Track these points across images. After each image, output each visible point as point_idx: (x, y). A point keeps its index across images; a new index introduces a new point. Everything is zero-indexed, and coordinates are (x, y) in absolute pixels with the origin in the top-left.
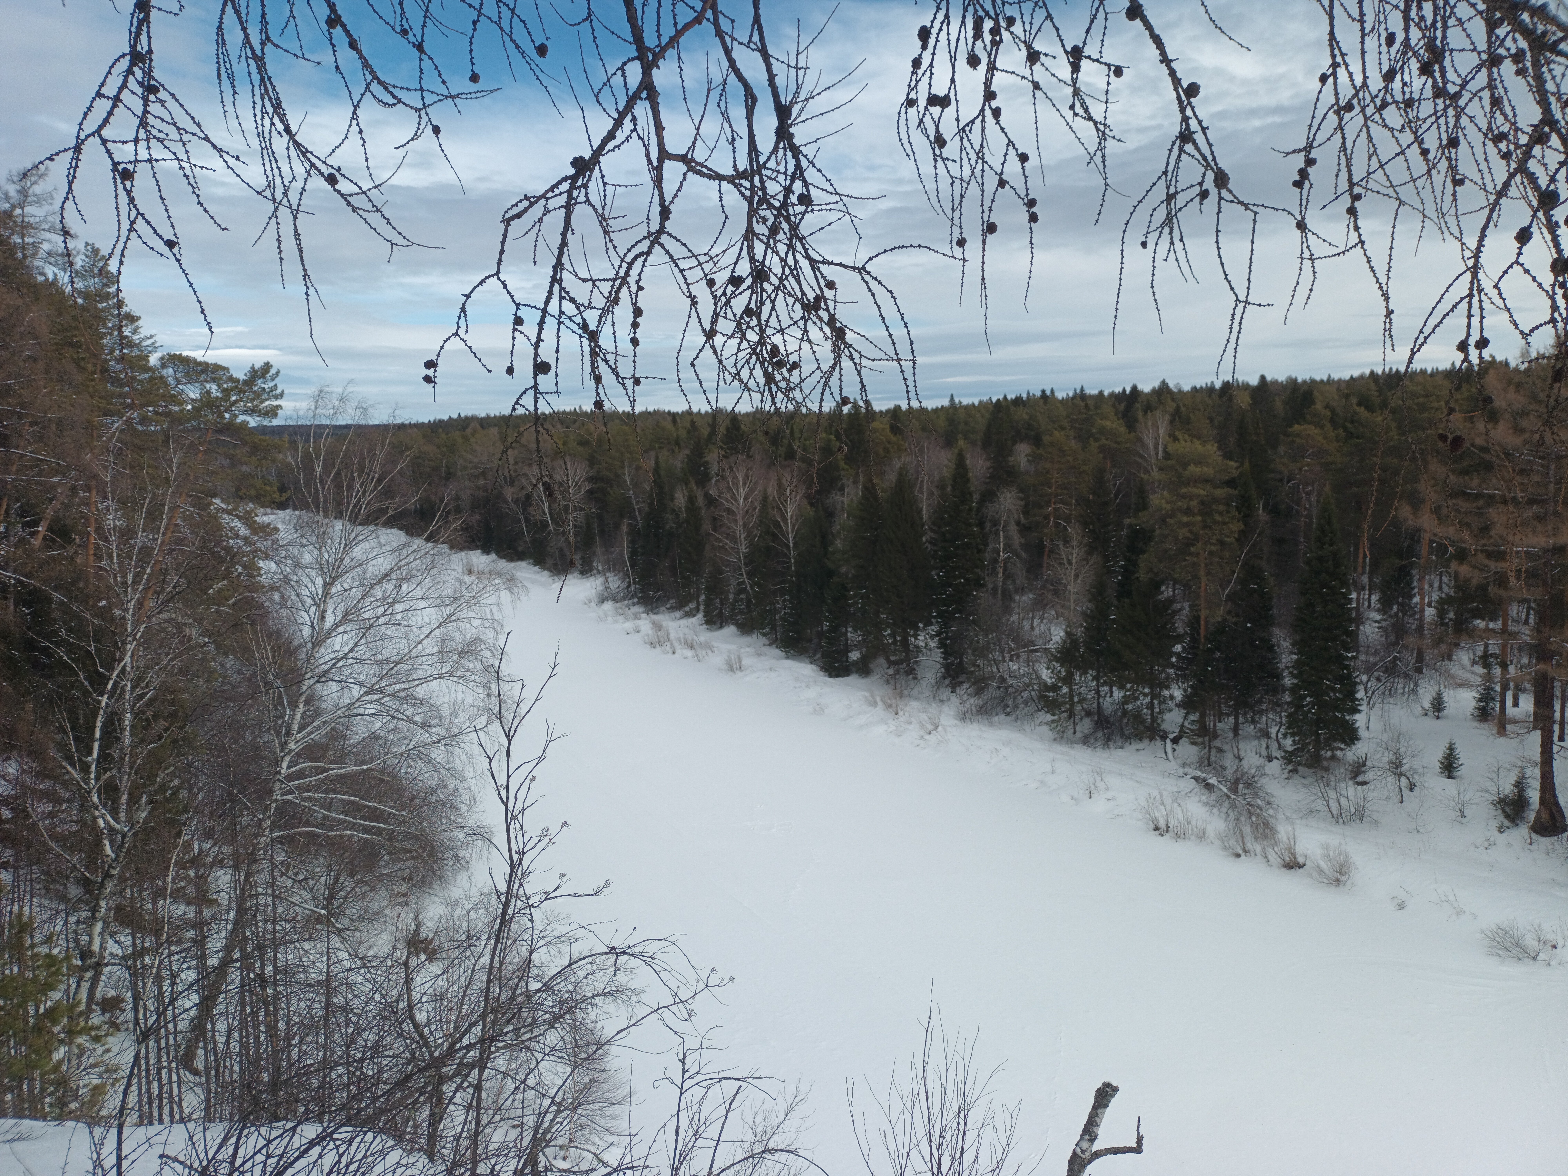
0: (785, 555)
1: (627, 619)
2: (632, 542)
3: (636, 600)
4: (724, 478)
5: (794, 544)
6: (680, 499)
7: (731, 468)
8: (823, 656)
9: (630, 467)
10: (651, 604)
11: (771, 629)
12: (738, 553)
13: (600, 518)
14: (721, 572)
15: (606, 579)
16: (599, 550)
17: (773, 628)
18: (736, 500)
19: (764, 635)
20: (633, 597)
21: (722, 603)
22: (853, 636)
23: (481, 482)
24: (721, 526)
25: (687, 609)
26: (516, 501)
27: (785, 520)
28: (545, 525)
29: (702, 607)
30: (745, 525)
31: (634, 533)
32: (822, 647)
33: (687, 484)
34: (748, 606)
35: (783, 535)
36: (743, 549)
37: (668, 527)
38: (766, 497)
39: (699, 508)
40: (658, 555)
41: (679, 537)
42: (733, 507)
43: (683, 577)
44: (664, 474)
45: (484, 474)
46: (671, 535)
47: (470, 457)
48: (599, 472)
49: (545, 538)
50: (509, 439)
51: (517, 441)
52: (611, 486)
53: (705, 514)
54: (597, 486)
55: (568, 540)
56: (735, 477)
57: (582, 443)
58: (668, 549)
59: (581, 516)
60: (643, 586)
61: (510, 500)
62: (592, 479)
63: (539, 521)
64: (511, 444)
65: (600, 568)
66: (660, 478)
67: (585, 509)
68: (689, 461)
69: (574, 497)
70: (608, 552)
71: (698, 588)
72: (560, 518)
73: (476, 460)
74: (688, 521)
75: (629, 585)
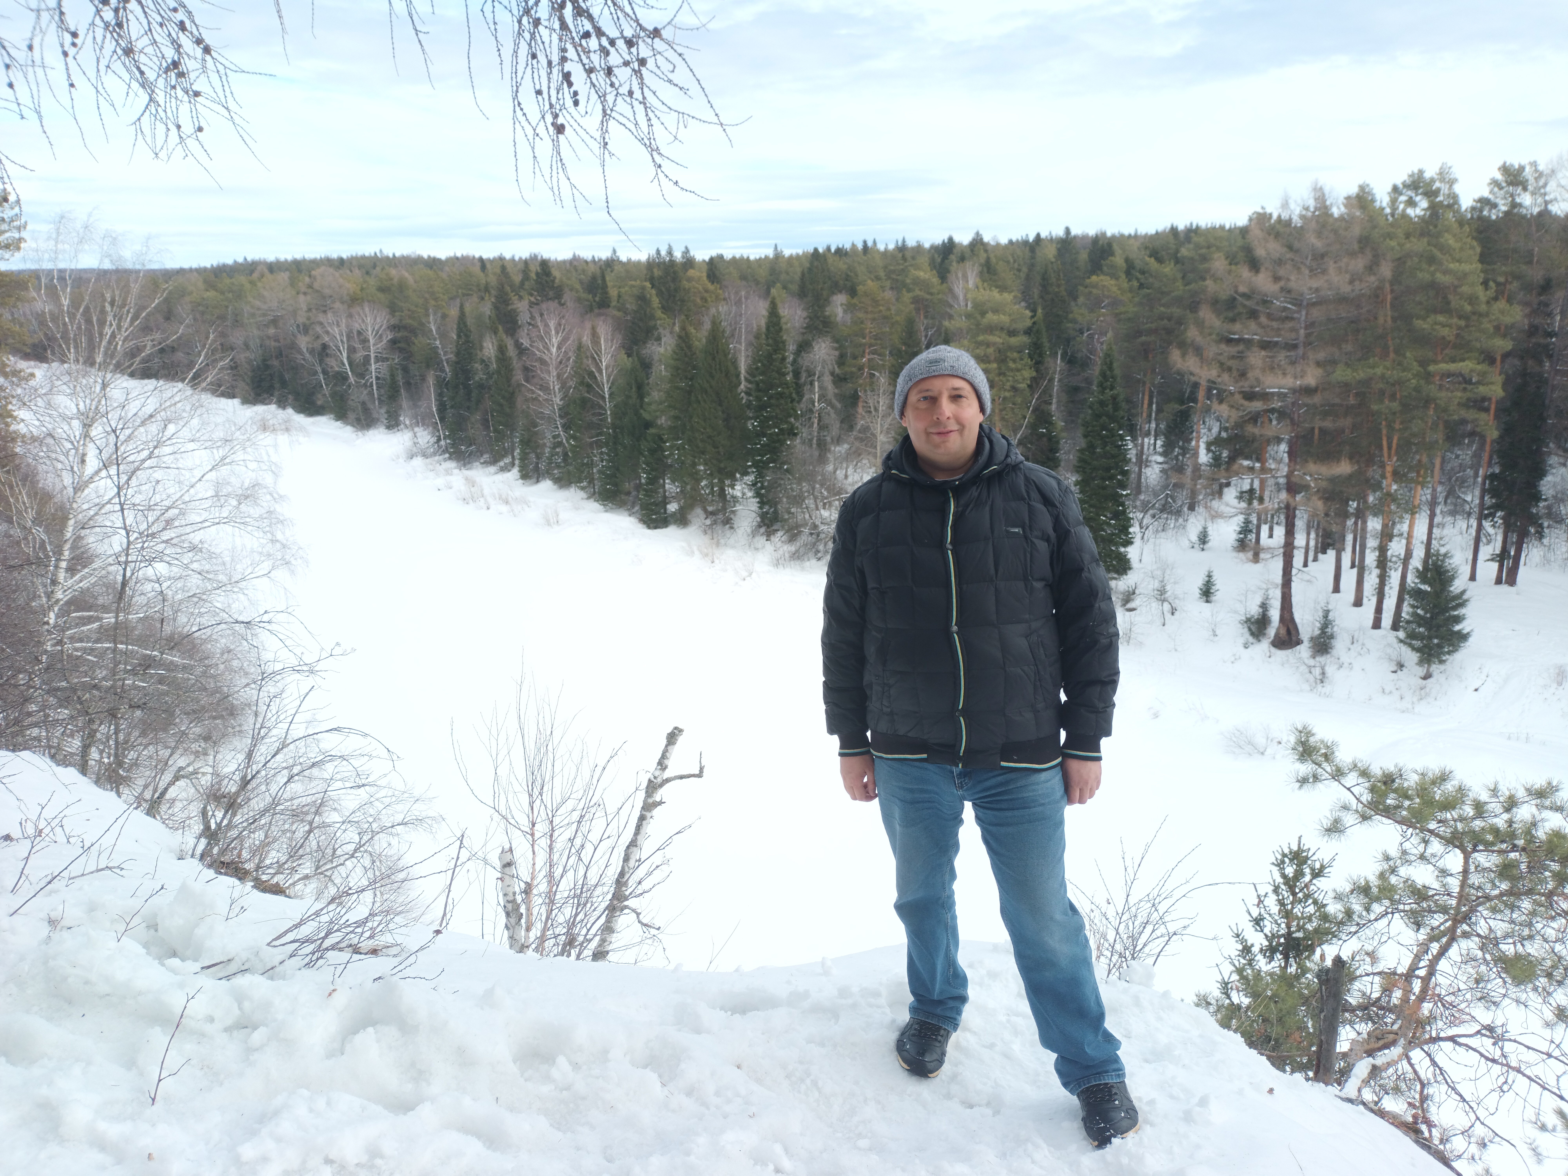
0: (601, 407)
2: (440, 395)
3: (447, 455)
4: (535, 326)
5: (610, 395)
6: (489, 348)
7: (542, 315)
8: (642, 509)
9: (435, 315)
10: (464, 459)
11: (589, 483)
12: (553, 405)
13: (405, 370)
14: (535, 425)
15: (415, 434)
16: (405, 403)
17: (591, 481)
18: (548, 350)
19: (582, 488)
20: (444, 452)
21: (538, 458)
22: (671, 487)
23: (272, 331)
24: (533, 377)
25: (502, 464)
26: (312, 351)
27: (600, 371)
28: (345, 378)
29: (517, 462)
30: (559, 376)
31: (441, 384)
32: (640, 499)
33: (496, 333)
34: (565, 460)
35: (598, 386)
36: (557, 400)
37: (477, 378)
38: (580, 347)
39: (510, 358)
40: (468, 408)
41: (490, 389)
42: (545, 357)
43: (496, 431)
44: (470, 321)
45: (274, 322)
46: (481, 386)
47: (257, 303)
48: (401, 320)
49: (346, 391)
50: (300, 284)
51: (310, 286)
52: (416, 336)
53: (516, 364)
54: (400, 334)
55: (371, 394)
56: (547, 325)
57: (381, 289)
58: (478, 402)
59: (384, 367)
60: (454, 440)
61: (305, 350)
62: (393, 328)
63: (338, 373)
64: (303, 289)
65: (408, 422)
66: (466, 326)
67: (387, 359)
68: (496, 308)
69: (375, 347)
70: (415, 406)
71: (512, 442)
72: (361, 369)
73: (265, 307)
74: (498, 372)
75: (439, 440)
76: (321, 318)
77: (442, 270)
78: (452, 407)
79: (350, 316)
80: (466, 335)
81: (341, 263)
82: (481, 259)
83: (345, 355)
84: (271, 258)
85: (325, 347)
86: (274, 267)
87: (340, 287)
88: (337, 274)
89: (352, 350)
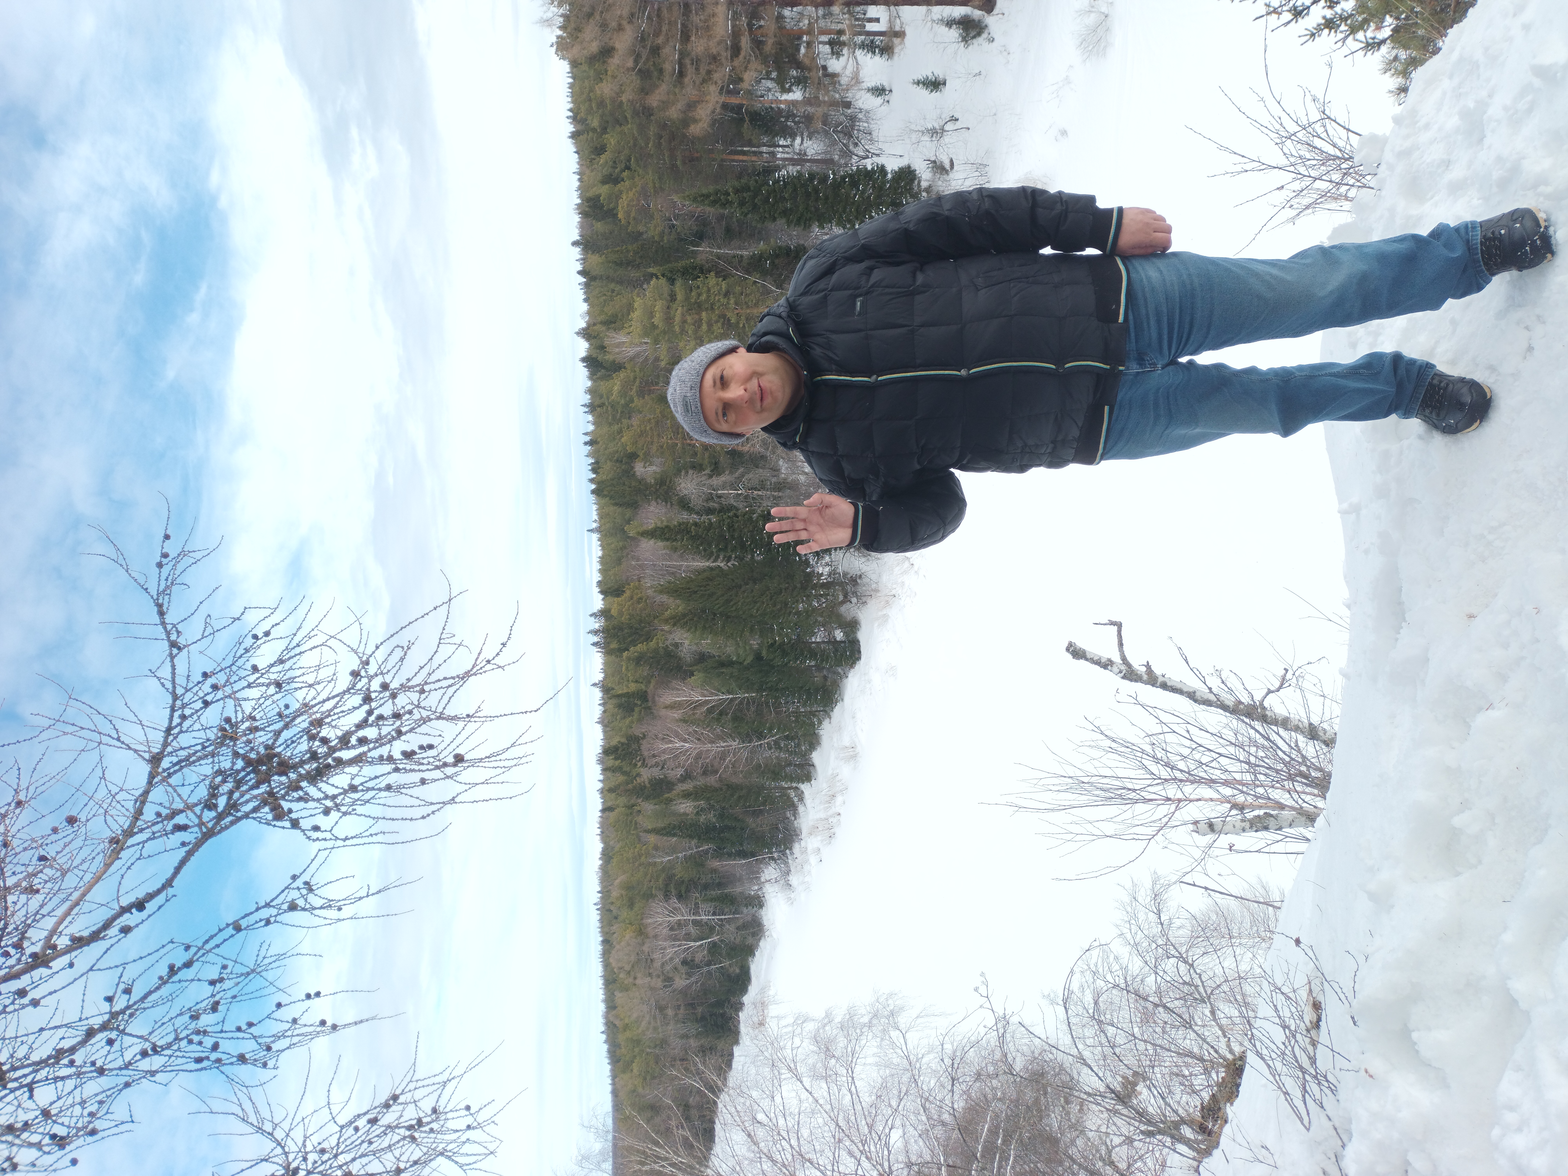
0: (741, 702)
1: (807, 861)
2: (730, 855)
3: (788, 851)
4: (665, 763)
5: (730, 693)
6: (686, 807)
7: (654, 756)
8: (840, 665)
9: (654, 856)
10: (792, 836)
11: (814, 716)
12: (740, 749)
13: (706, 887)
14: (759, 766)
15: (767, 881)
16: (739, 889)
17: (814, 713)
18: (687, 751)
19: (820, 723)
20: (784, 854)
21: (790, 765)
22: (820, 636)
23: (670, 1012)
24: (712, 766)
25: (796, 799)
27: (707, 702)
28: (714, 945)
29: (794, 785)
30: (712, 742)
31: (719, 853)
32: (831, 667)
33: (671, 800)
34: (792, 739)
35: (721, 704)
36: (735, 744)
38: (684, 721)
39: (695, 787)
40: (742, 829)
41: (723, 808)
42: (694, 754)
43: (764, 804)
44: (660, 824)
45: (661, 1009)
46: (721, 816)
47: (644, 1023)
48: (660, 889)
49: (726, 945)
50: (626, 982)
51: (629, 973)
52: (674, 875)
53: (701, 781)
54: (673, 890)
55: (729, 921)
56: (664, 751)
57: (631, 905)
58: (736, 819)
59: (704, 907)
60: (773, 844)
61: (688, 981)
62: (667, 897)
63: (709, 951)
64: (631, 980)
65: (756, 888)
66: (664, 828)
67: (696, 904)
68: (648, 798)
69: (684, 915)
70: (740, 879)
71: (774, 788)
72: (706, 929)
73: (647, 1017)
74: (708, 799)
75: (773, 858)
76: (657, 964)
77: (613, 848)
78: (741, 845)
79: (656, 936)
80: (674, 828)
81: (607, 943)
82: (603, 811)
83: (692, 944)
84: (602, 1007)
85: (684, 962)
86: (611, 1005)
87: (629, 945)
88: (618, 947)
89: (688, 937)
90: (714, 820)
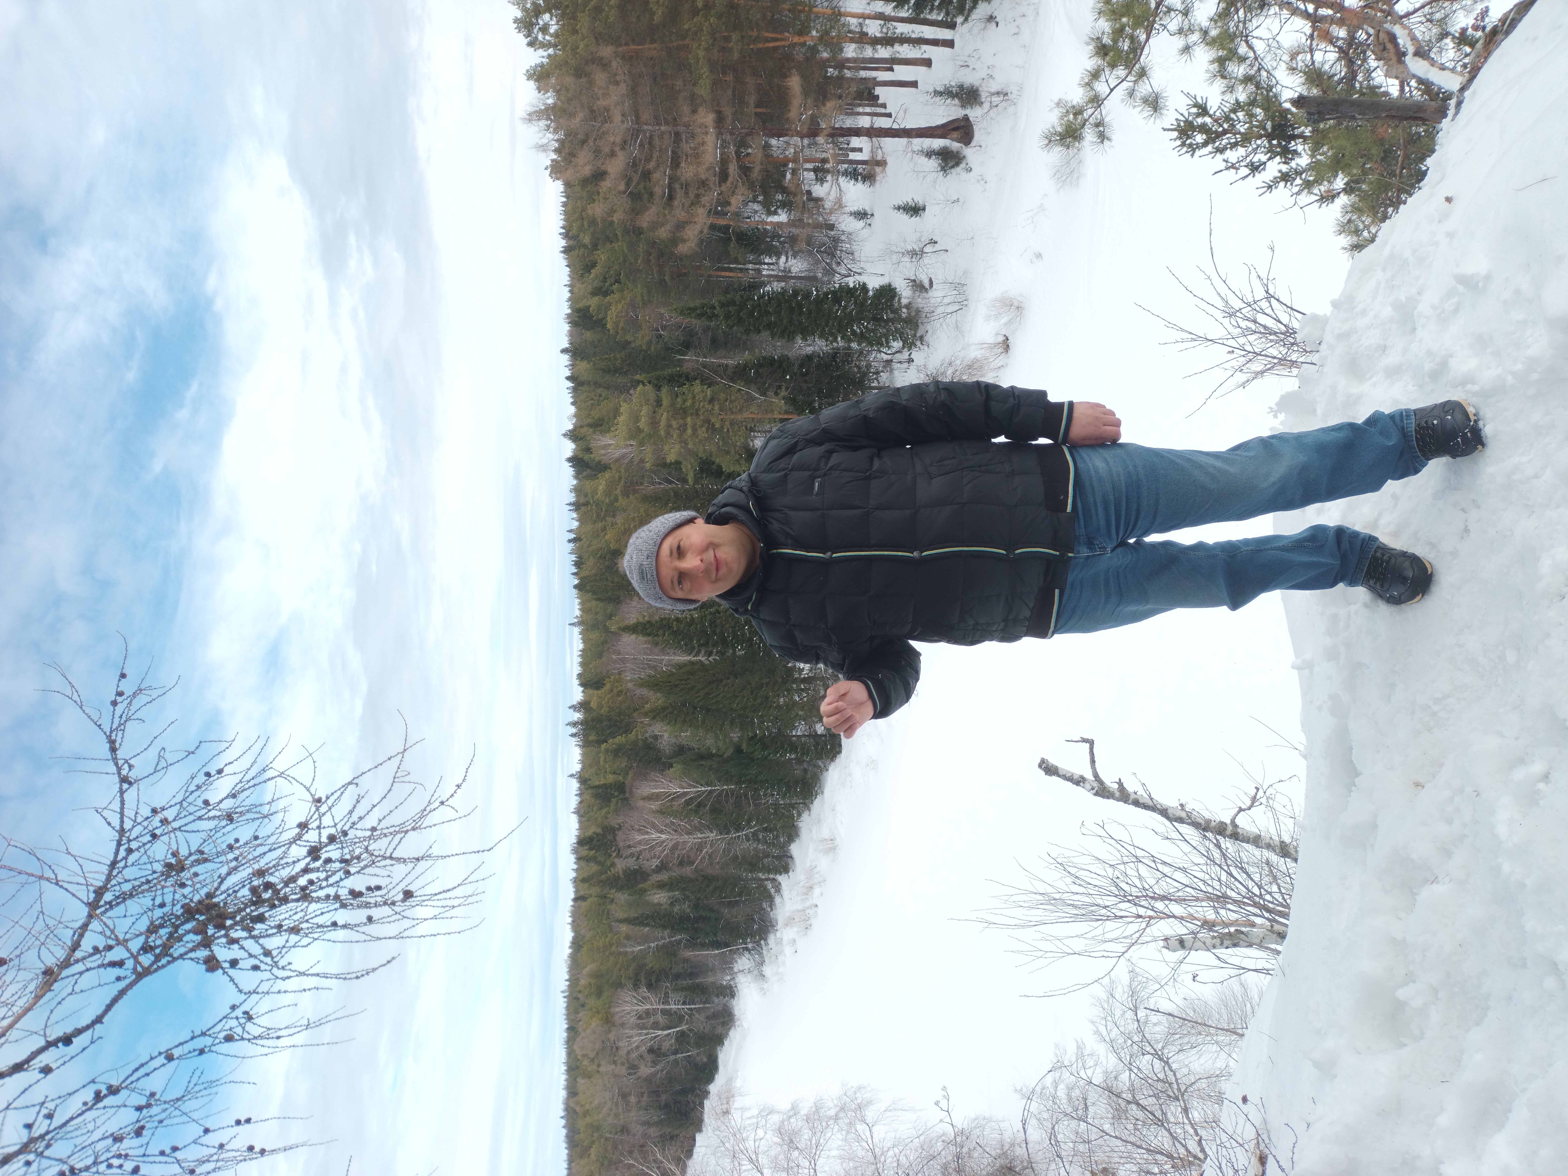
0: (720, 795)
1: (782, 952)
2: (703, 946)
3: (762, 942)
4: (641, 852)
5: (708, 785)
6: (660, 897)
7: (629, 847)
8: (821, 758)
9: (625, 946)
10: (767, 926)
11: (794, 808)
12: (717, 840)
13: (677, 977)
14: (736, 857)
15: (740, 971)
16: (710, 979)
17: (793, 806)
18: (663, 842)
19: (799, 814)
20: (759, 945)
21: (767, 856)
22: (800, 730)
23: (633, 1099)
24: (689, 857)
25: (773, 891)
27: (684, 794)
28: (682, 1033)
29: (771, 876)
30: (689, 833)
31: (692, 944)
32: (811, 760)
33: (645, 891)
34: (771, 831)
35: (700, 796)
36: (712, 835)
38: (661, 812)
39: (670, 878)
40: (717, 919)
41: (699, 899)
42: (670, 845)
43: (740, 895)
44: (633, 914)
45: (624, 1096)
46: (696, 907)
47: (605, 1110)
48: (629, 978)
49: (695, 1034)
50: (589, 1069)
51: (593, 1060)
52: (645, 965)
53: (676, 872)
54: (643, 979)
55: (699, 1010)
56: (640, 842)
57: (599, 993)
58: (711, 910)
59: (674, 996)
60: (748, 935)
61: (653, 1069)
62: (636, 986)
63: (677, 1040)
64: (595, 1067)
65: (729, 978)
66: (638, 918)
67: (666, 994)
68: (621, 889)
69: (653, 1004)
70: (713, 970)
71: (751, 879)
72: (674, 1018)
73: (609, 1104)
74: (683, 890)
75: (747, 949)
76: (623, 1052)
77: (584, 937)
78: (715, 935)
79: (623, 1025)
80: (647, 919)
81: (573, 1030)
82: (575, 900)
83: (660, 1032)
84: (563, 1094)
85: (651, 1051)
86: (572, 1091)
87: (594, 1032)
88: (583, 1034)
89: (656, 1026)
90: (688, 910)
